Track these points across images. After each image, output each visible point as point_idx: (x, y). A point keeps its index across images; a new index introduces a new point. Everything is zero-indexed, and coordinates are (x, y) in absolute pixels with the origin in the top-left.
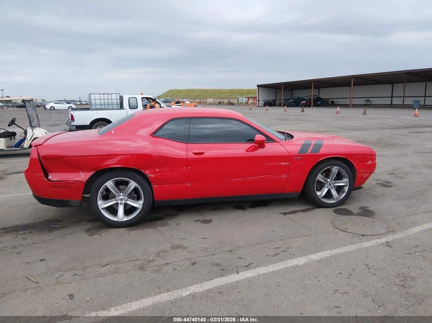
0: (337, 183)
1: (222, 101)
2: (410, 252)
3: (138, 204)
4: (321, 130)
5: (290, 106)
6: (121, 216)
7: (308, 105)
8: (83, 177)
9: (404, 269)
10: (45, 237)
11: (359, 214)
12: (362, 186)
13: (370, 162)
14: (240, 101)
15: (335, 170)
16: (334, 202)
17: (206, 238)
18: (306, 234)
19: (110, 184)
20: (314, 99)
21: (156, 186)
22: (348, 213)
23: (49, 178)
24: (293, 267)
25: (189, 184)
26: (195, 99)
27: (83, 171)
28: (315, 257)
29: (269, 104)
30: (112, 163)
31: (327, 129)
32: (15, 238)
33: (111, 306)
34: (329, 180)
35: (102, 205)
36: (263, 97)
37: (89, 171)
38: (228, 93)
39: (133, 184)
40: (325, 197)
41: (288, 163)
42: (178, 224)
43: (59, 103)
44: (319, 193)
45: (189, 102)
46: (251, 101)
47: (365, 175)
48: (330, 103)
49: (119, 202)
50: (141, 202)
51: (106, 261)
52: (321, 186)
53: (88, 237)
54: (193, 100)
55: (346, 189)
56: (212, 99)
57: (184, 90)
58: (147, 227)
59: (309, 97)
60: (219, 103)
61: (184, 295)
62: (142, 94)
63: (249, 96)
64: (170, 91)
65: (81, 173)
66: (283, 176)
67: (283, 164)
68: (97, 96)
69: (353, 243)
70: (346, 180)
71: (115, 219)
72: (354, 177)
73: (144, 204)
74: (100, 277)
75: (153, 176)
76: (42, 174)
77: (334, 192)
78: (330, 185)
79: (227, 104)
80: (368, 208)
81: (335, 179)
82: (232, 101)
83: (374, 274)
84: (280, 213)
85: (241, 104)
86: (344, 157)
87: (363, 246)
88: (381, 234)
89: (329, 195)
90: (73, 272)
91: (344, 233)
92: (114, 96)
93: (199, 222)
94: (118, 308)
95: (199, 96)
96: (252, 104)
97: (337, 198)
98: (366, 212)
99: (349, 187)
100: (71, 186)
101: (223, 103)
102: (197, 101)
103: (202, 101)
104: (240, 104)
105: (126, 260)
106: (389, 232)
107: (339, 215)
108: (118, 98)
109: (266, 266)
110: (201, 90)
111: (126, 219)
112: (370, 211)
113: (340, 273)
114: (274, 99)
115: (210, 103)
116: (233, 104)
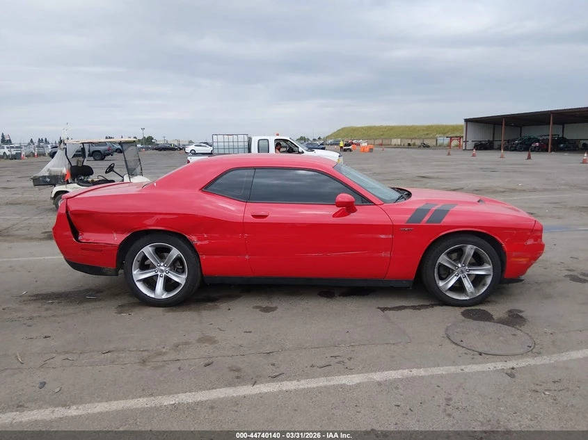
0: (474, 270)
1: (413, 142)
2: (538, 388)
3: (181, 279)
4: (537, 187)
5: (515, 150)
6: (160, 292)
7: (543, 149)
8: (117, 239)
9: (505, 415)
10: (70, 309)
11: (502, 321)
12: (522, 277)
13: (530, 242)
14: (440, 141)
15: (470, 249)
16: (467, 298)
17: (250, 332)
18: (391, 342)
19: (148, 250)
20: (553, 140)
21: (204, 257)
22: (487, 317)
23: (79, 238)
24: (335, 387)
25: (247, 257)
26: (375, 139)
27: (117, 232)
28: (377, 376)
29: (480, 146)
30: (150, 224)
31: (547, 187)
32: (39, 307)
33: (74, 404)
34: (460, 265)
35: (138, 275)
36: (474, 136)
37: (123, 232)
38: (423, 130)
39: (175, 252)
40: (452, 289)
41: (391, 236)
42: (229, 309)
43: (201, 146)
44: (441, 284)
45: (366, 144)
46: (455, 143)
47: (523, 261)
48: (580, 146)
49: (159, 273)
50: (184, 277)
51: (111, 347)
52: (445, 273)
53: (115, 314)
54: (372, 141)
55: (489, 281)
56: (399, 140)
57: (362, 128)
58: (190, 310)
59: (545, 138)
60: (409, 145)
61: (165, 404)
62: (278, 135)
63: (451, 136)
64: (343, 129)
65: (115, 235)
66: (383, 254)
67: (383, 236)
68: (221, 138)
69: (454, 363)
70: (488, 267)
71: (151, 295)
72: (503, 263)
73: (187, 279)
74: (91, 366)
75: (199, 243)
76: (69, 233)
77: (468, 284)
78: (462, 272)
79: (420, 147)
80: (521, 312)
81: (471, 264)
82: (426, 142)
83: (449, 415)
84: (379, 308)
85: (442, 146)
86: (484, 231)
87: (466, 370)
88: (514, 355)
89: (459, 288)
90: (66, 356)
91: (454, 346)
92: (241, 138)
93: (258, 310)
94: (80, 407)
95: (382, 135)
96: (457, 146)
97: (472, 293)
98: (515, 319)
99: (493, 278)
100: (102, 251)
101: (414, 144)
102: (378, 142)
103: (385, 142)
104: (440, 146)
105: (134, 349)
106: (530, 353)
107: (466, 319)
108: (246, 139)
109: (298, 381)
110: (386, 127)
111: (165, 296)
112: (521, 317)
113: (398, 406)
114: (491, 139)
115: (395, 145)
116: (428, 147)
